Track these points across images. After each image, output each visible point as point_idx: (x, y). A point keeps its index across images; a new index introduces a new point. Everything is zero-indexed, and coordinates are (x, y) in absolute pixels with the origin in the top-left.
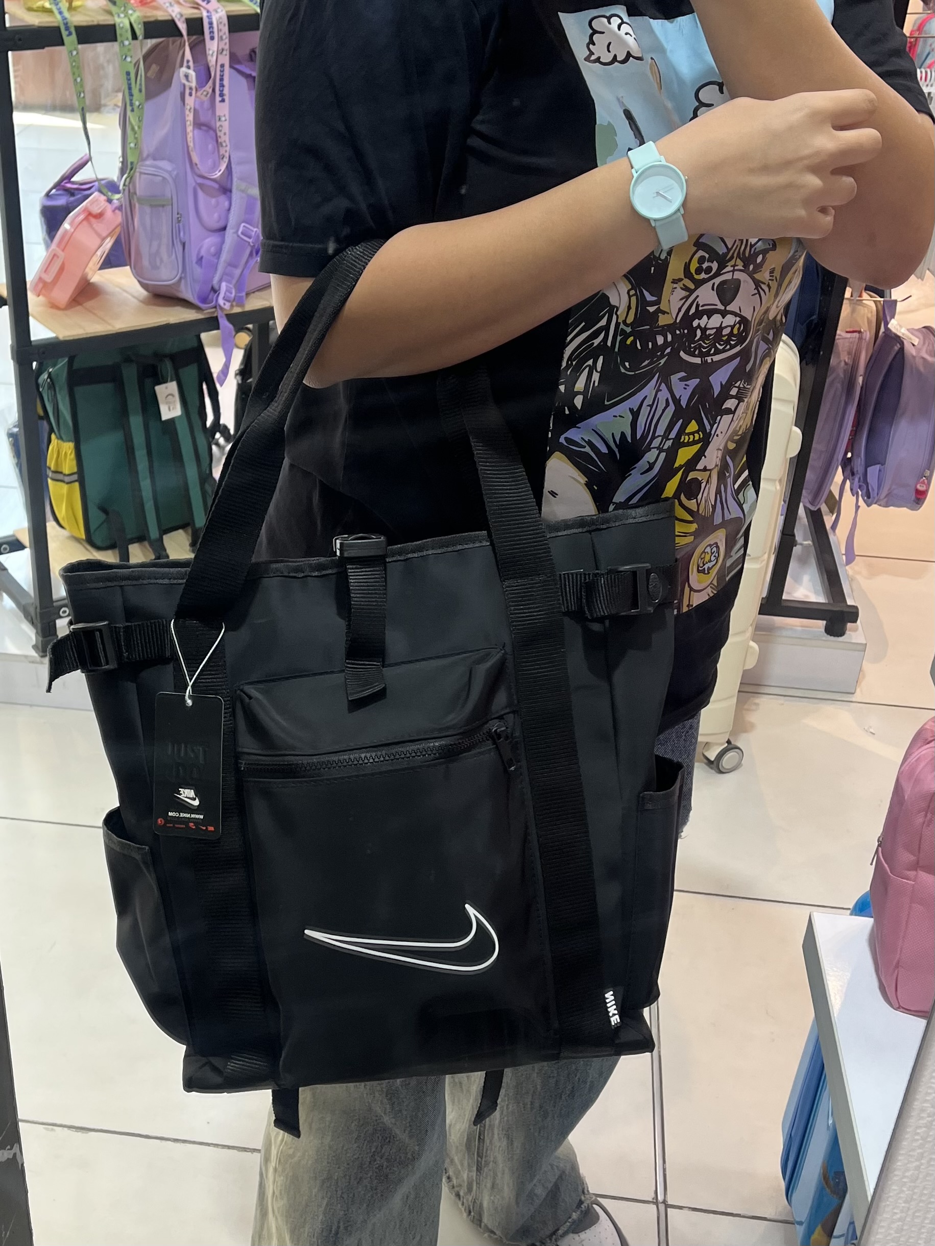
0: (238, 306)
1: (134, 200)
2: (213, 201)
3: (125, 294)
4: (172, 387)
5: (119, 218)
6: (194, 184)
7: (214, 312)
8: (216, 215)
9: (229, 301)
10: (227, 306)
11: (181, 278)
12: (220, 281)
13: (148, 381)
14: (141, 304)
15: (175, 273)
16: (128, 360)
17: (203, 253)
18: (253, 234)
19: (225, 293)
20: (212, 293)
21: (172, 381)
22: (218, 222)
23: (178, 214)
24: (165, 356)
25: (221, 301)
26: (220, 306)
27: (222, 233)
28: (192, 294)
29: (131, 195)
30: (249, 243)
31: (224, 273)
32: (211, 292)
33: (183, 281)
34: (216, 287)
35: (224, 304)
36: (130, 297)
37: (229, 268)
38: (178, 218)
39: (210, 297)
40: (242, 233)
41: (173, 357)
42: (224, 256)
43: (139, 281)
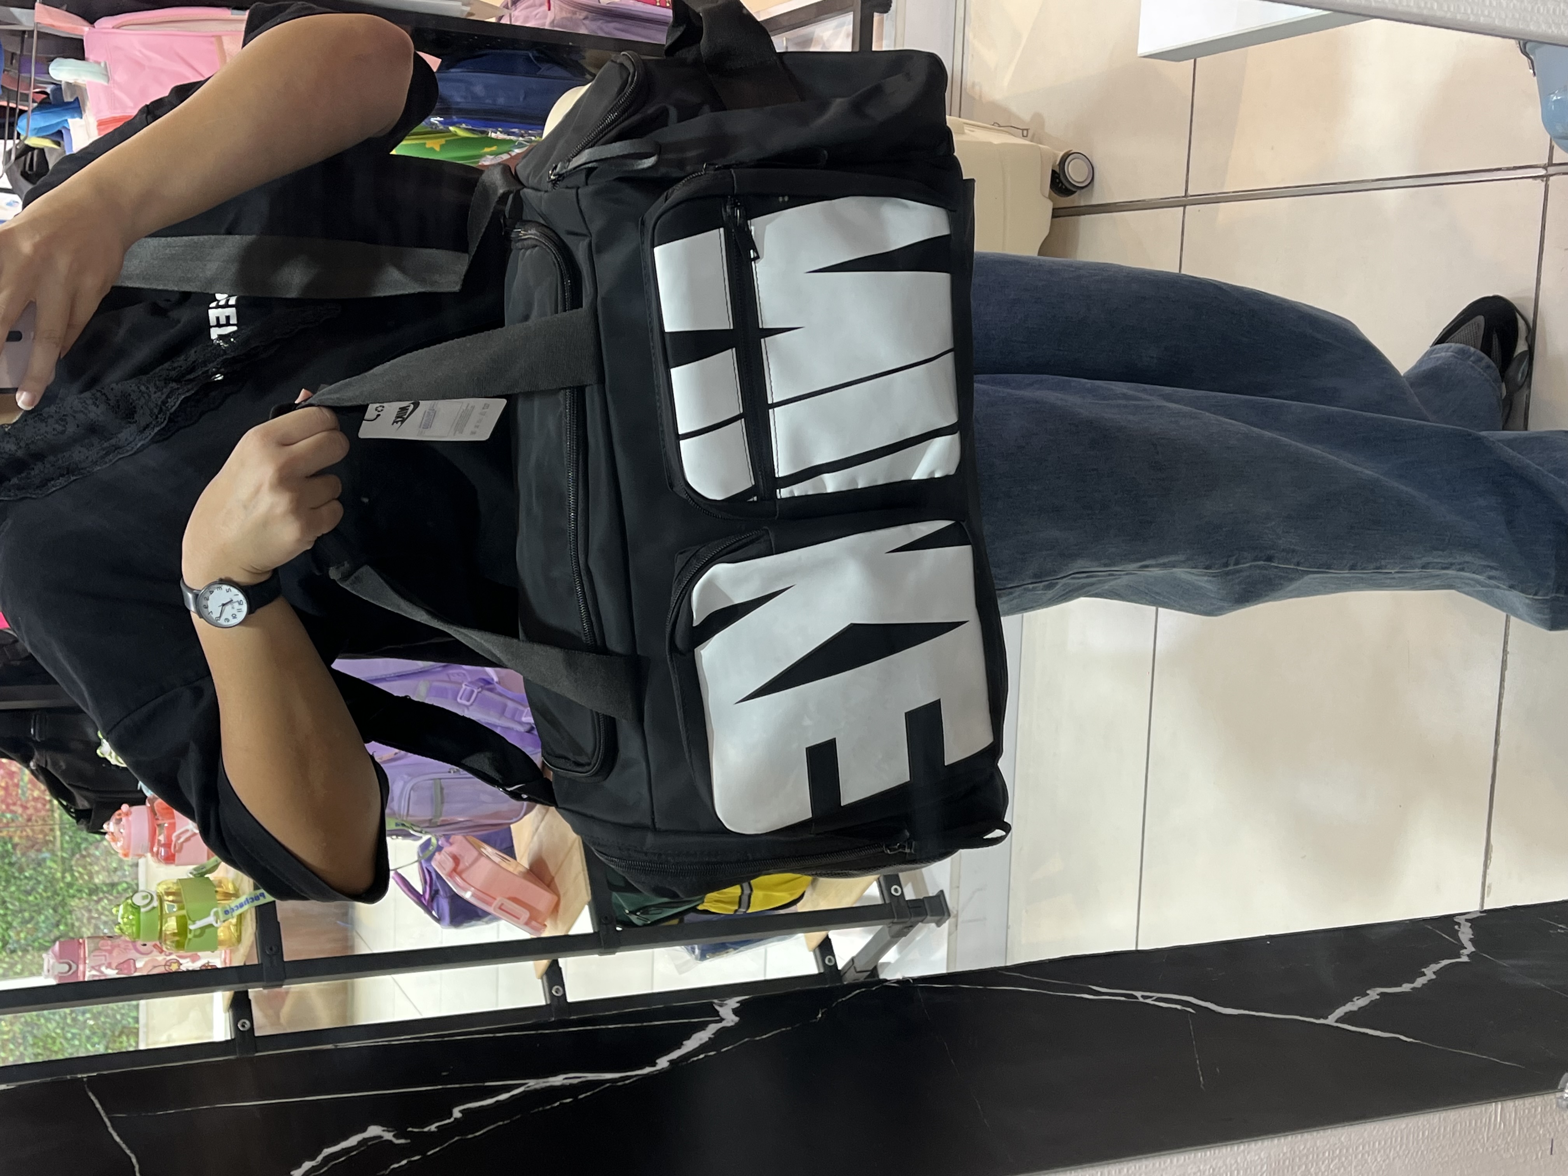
1: (437, 822)
5: (458, 838)
12: (521, 723)
32: (532, 734)
34: (528, 727)
36: (541, 827)
37: (505, 714)
38: (454, 772)
42: (494, 720)
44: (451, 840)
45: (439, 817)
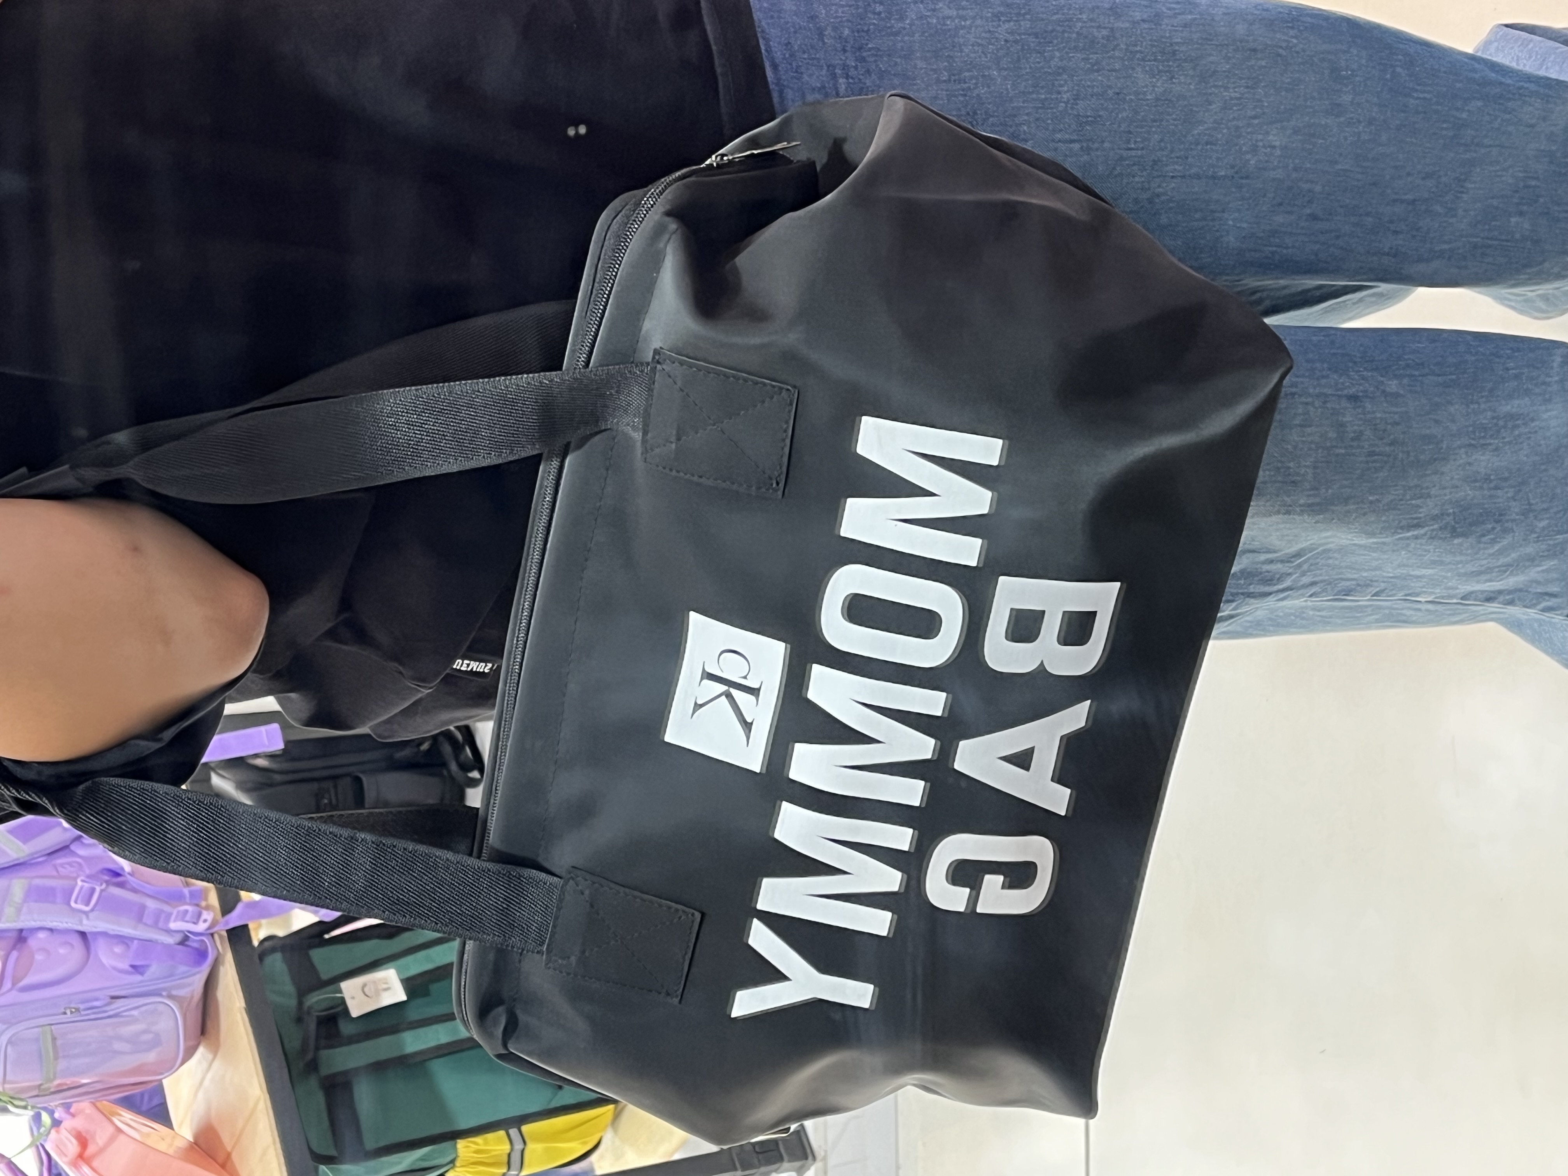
0: (206, 899)
1: (49, 1088)
2: (39, 957)
3: (207, 1082)
4: (350, 988)
5: (84, 1106)
6: (14, 992)
7: (221, 937)
8: (62, 951)
9: (199, 915)
10: (208, 916)
11: (170, 997)
12: (169, 932)
13: (346, 1029)
14: (218, 1057)
15: (161, 1007)
16: (313, 1066)
17: (124, 965)
18: (86, 885)
19: (187, 922)
20: (187, 943)
21: (340, 992)
22: (72, 946)
23: (65, 1013)
24: (300, 1003)
25: (201, 927)
26: (209, 928)
27: (89, 936)
28: (194, 974)
29: (41, 1092)
30: (102, 891)
31: (155, 925)
32: (187, 946)
33: (174, 993)
34: (178, 938)
35: (205, 921)
36: (209, 1075)
37: (144, 920)
38: (72, 1012)
39: (195, 945)
40: (87, 904)
41: (302, 993)
42: (127, 930)
43: (182, 1063)
44: (72, 1110)
45: (51, 1081)
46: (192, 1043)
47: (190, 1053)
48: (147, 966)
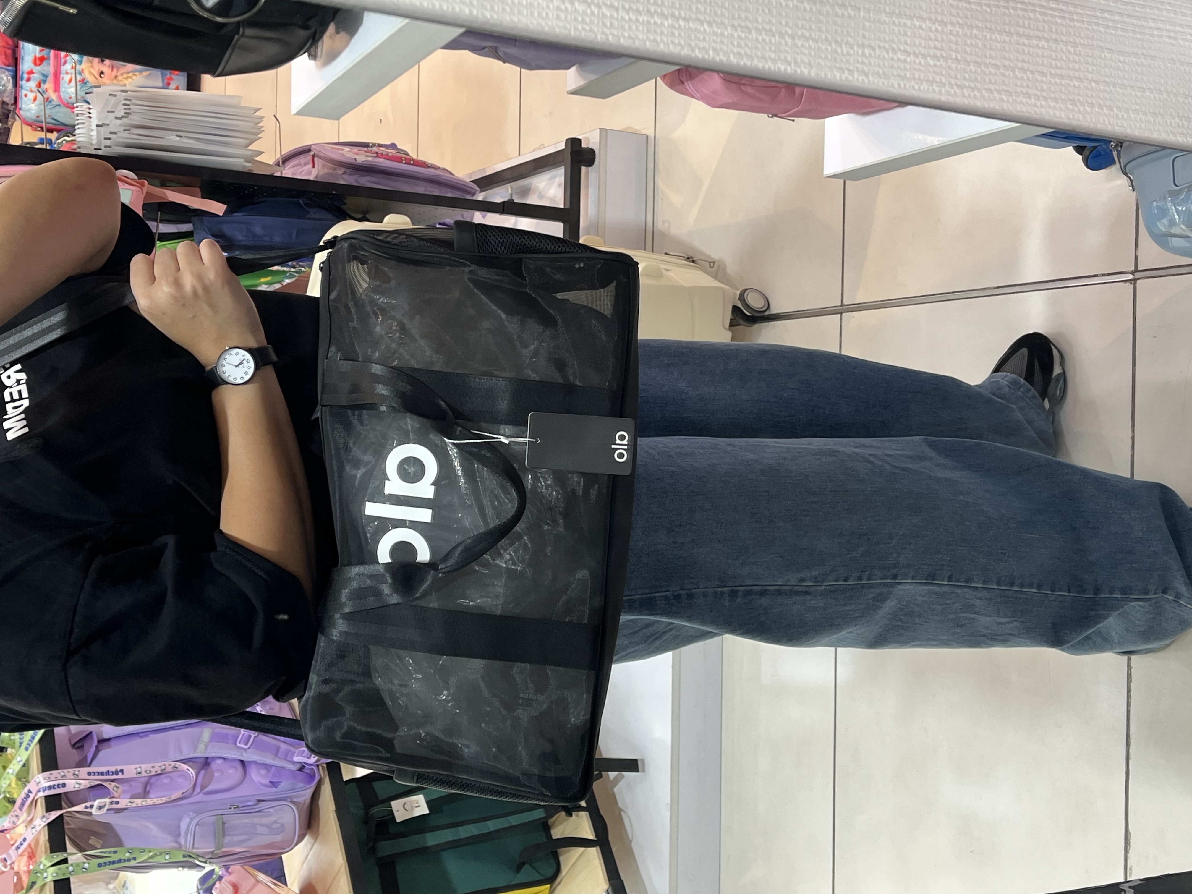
2: (216, 774)
4: (396, 805)
6: (201, 795)
8: (230, 771)
11: (292, 802)
12: (293, 763)
13: (392, 830)
14: (317, 841)
15: (287, 808)
16: (372, 851)
18: (246, 733)
19: (304, 757)
21: (390, 806)
22: (236, 769)
23: (230, 809)
24: (367, 814)
25: (312, 761)
26: (316, 762)
27: (246, 764)
28: (307, 789)
29: (215, 856)
30: (255, 737)
32: (303, 771)
33: (294, 800)
34: (298, 766)
36: (312, 852)
37: (279, 755)
38: (234, 808)
41: (367, 807)
42: (269, 760)
43: (297, 844)
44: (230, 870)
45: (221, 848)
46: (302, 832)
47: (301, 839)
48: (280, 782)
